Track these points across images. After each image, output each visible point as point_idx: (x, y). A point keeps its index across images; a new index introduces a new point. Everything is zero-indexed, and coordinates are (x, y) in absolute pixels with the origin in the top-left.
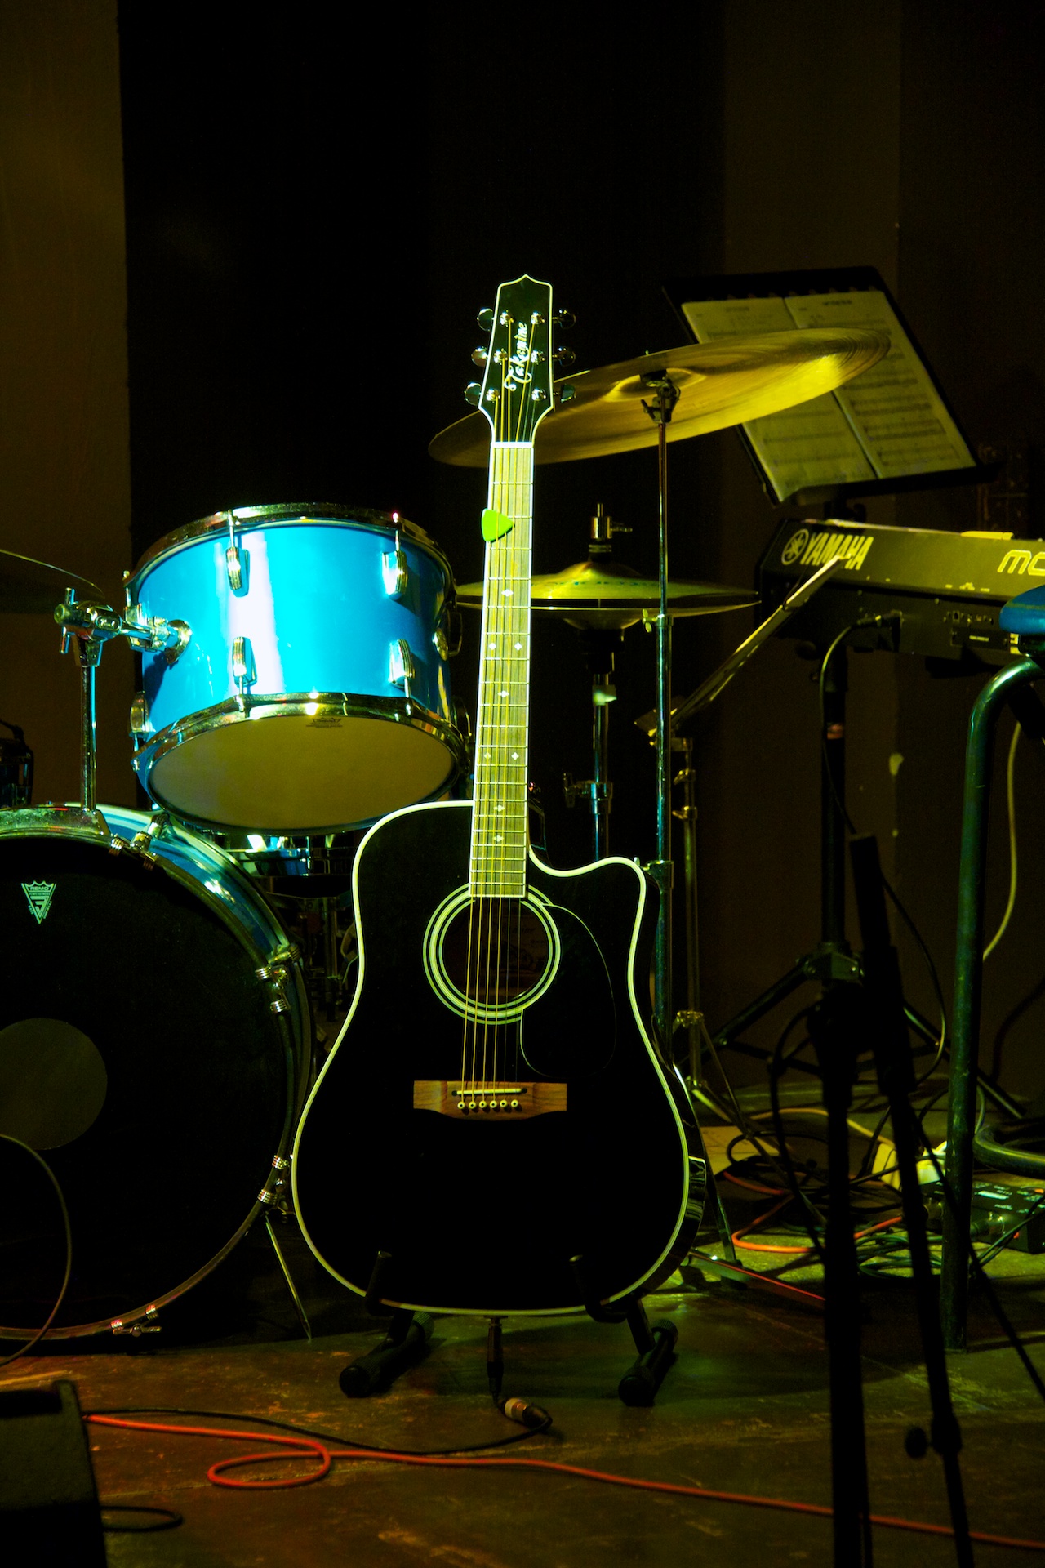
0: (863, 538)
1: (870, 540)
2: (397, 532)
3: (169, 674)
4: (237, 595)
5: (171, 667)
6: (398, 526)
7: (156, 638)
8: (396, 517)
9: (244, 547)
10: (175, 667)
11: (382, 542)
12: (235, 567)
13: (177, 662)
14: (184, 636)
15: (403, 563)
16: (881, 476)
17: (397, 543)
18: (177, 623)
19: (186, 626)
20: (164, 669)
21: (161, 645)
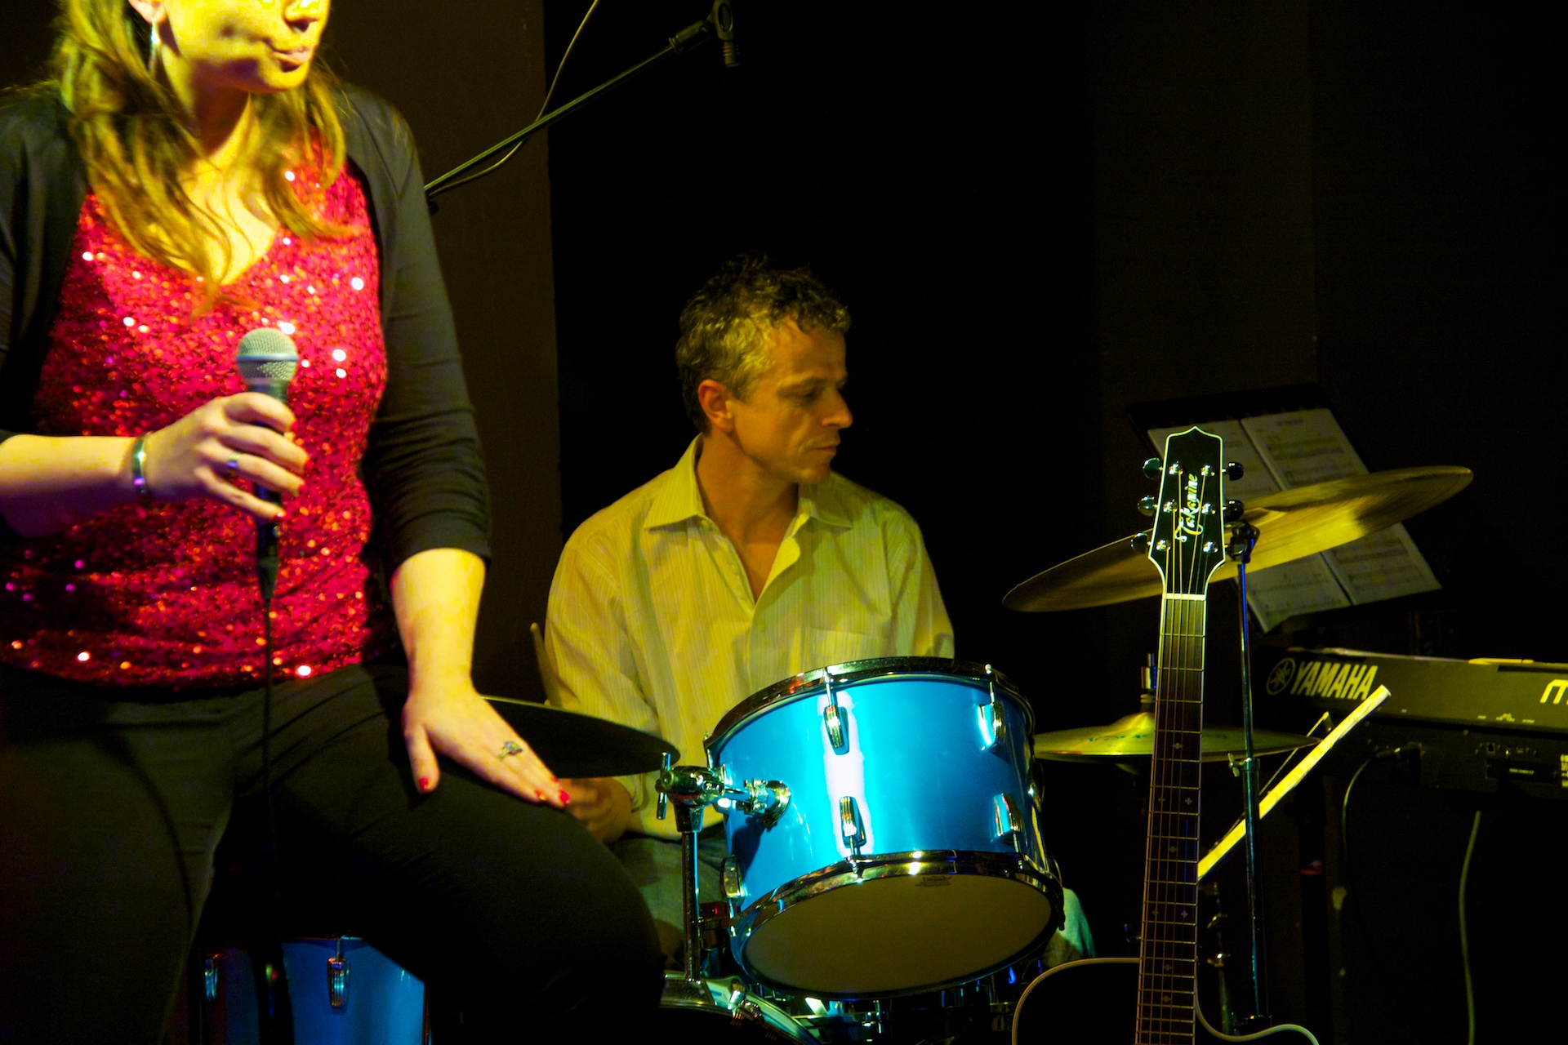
0: (1364, 668)
1: (1374, 670)
2: (991, 683)
3: (766, 837)
4: (838, 753)
5: (769, 830)
6: (991, 677)
7: (756, 801)
8: (988, 668)
9: (839, 706)
10: (774, 829)
11: (974, 694)
12: (834, 723)
13: (776, 824)
14: (783, 797)
15: (999, 712)
16: (1355, 602)
17: (992, 694)
18: (773, 784)
19: (783, 786)
20: (762, 832)
21: (762, 807)
